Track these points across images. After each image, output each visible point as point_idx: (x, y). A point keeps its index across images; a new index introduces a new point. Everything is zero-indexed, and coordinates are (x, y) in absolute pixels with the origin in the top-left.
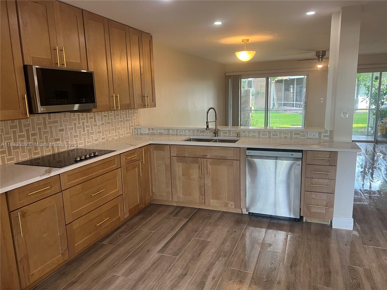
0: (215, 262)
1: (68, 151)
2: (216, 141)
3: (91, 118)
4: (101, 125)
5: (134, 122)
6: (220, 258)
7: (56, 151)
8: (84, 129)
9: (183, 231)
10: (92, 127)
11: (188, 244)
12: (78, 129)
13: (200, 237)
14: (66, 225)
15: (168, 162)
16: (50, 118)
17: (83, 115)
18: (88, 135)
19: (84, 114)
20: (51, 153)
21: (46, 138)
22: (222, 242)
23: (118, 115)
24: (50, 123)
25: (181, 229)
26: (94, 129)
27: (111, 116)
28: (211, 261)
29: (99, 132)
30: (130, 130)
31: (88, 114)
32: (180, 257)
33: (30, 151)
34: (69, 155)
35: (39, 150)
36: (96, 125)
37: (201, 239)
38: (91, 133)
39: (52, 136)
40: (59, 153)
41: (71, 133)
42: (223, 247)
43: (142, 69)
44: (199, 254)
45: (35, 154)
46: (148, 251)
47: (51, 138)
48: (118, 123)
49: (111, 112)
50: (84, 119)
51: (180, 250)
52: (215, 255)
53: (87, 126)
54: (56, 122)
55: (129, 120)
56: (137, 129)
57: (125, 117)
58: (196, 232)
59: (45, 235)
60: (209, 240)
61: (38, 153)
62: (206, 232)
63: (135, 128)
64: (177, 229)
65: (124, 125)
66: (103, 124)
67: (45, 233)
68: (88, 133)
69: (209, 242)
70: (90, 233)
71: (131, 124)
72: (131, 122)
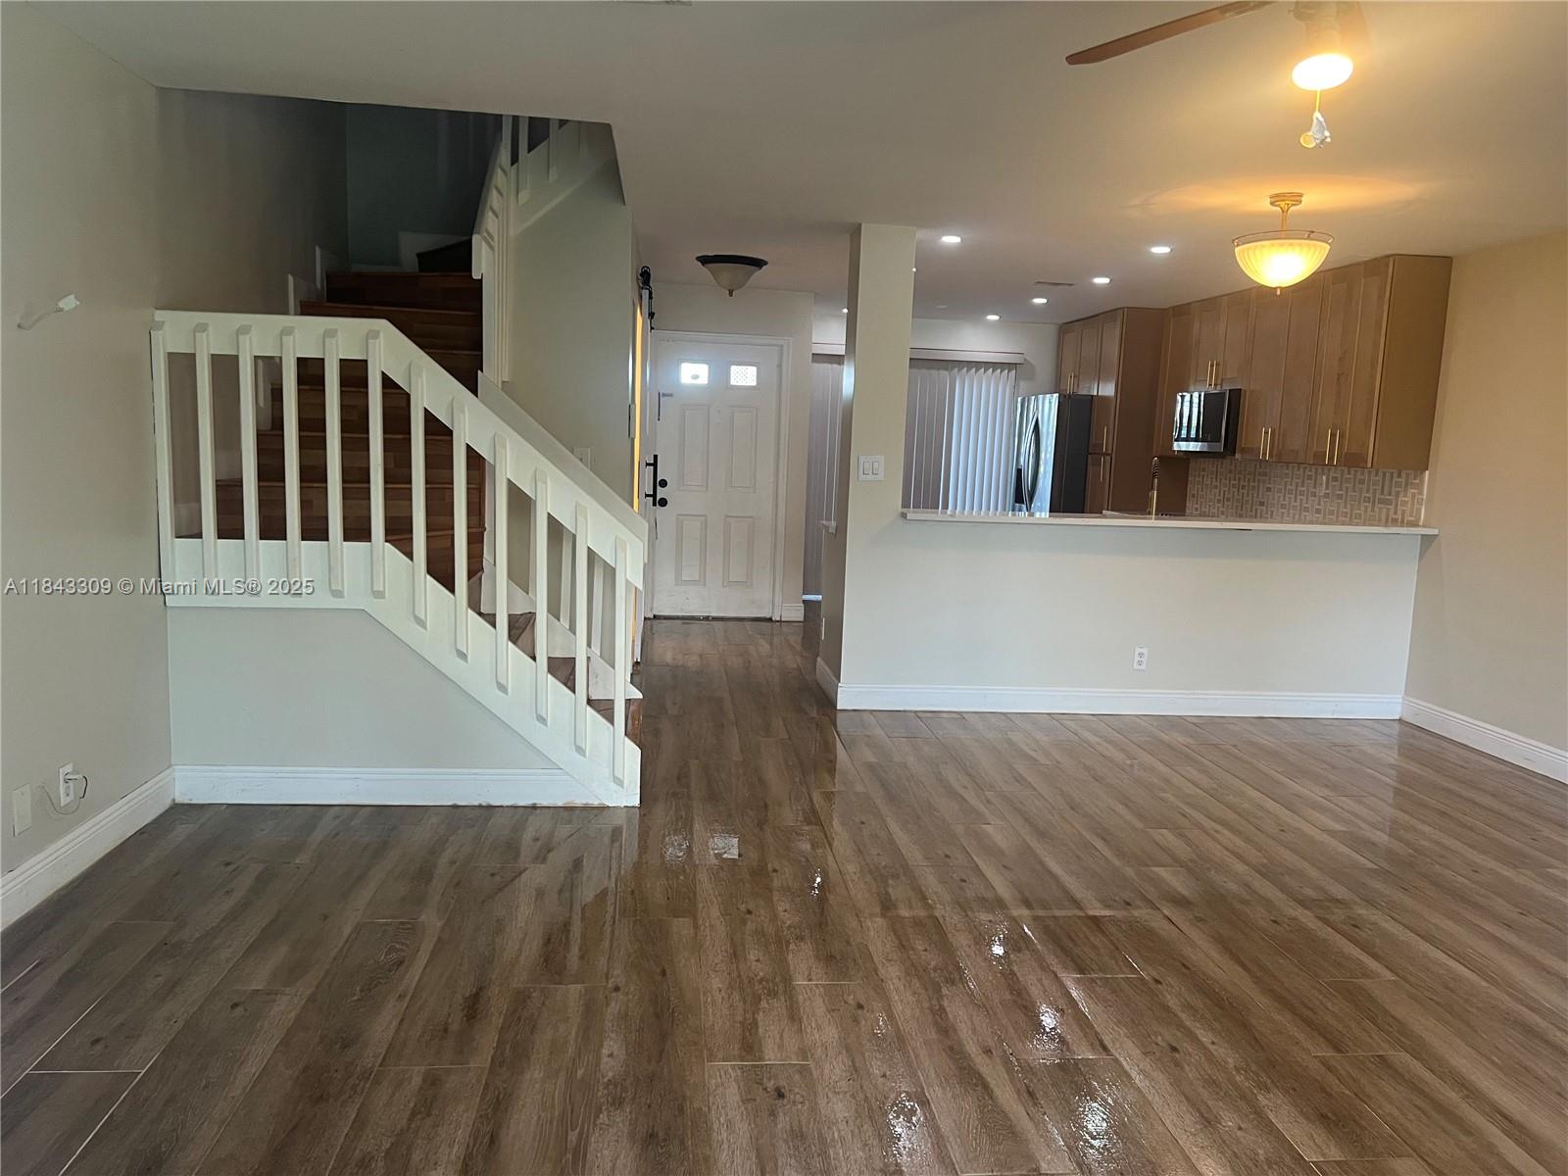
71: (1392, 516)
72: (1392, 507)
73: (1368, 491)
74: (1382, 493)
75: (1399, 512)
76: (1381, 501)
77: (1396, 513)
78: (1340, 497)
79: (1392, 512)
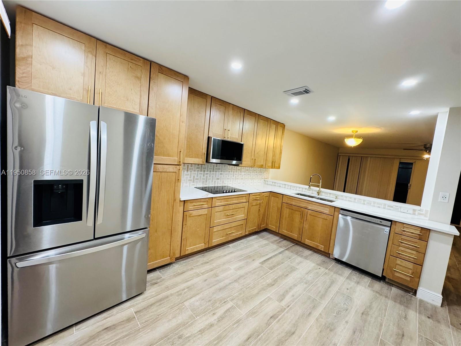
0: (297, 285)
1: (222, 186)
2: (318, 199)
3: (239, 170)
4: (244, 175)
5: (265, 177)
6: (302, 284)
7: (216, 185)
8: (234, 175)
9: (281, 255)
10: (238, 175)
11: (281, 265)
12: (230, 175)
13: (291, 263)
14: (210, 227)
15: (280, 206)
16: (216, 166)
17: (234, 168)
18: (235, 179)
19: (236, 167)
20: (213, 186)
21: (213, 176)
22: (307, 272)
23: (255, 170)
24: (216, 169)
25: (280, 253)
26: (239, 177)
27: (251, 170)
28: (295, 283)
29: (242, 179)
30: (261, 181)
31: (238, 167)
32: (274, 271)
33: (203, 182)
34: (222, 189)
35: (208, 183)
36: (241, 174)
37: (292, 265)
38: (237, 179)
39: (216, 177)
40: (217, 187)
41: (226, 176)
42: (306, 276)
43: (275, 145)
44: (287, 275)
45: (205, 184)
46: (253, 260)
47: (215, 177)
48: (254, 176)
49: (251, 168)
50: (235, 170)
51: (274, 266)
52: (299, 280)
53: (236, 174)
54: (219, 169)
55: (262, 175)
56: (266, 181)
57: (259, 172)
58: (289, 258)
59: (198, 230)
60: (297, 267)
61: (207, 184)
62: (297, 261)
63: (264, 180)
64: (276, 253)
65: (258, 177)
66: (245, 174)
67: (198, 228)
68: (236, 178)
69: (297, 268)
70: (223, 237)
71: (262, 178)
72: (262, 176)
73: (256, 173)
74: (260, 173)
75: (264, 177)
76: (260, 175)
77: (263, 177)
78: (249, 174)
79: (262, 177)
